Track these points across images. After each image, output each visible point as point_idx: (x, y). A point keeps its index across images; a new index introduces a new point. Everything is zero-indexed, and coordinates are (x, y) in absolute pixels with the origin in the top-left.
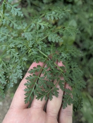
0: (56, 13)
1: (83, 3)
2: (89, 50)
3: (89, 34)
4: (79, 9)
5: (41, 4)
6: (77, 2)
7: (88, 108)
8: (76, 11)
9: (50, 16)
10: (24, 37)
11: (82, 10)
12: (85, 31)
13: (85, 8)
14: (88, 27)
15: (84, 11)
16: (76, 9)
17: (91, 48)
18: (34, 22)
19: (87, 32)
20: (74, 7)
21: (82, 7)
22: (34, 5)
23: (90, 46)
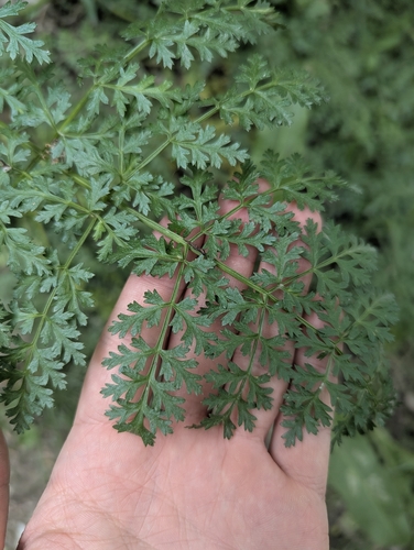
0: (202, 30)
1: (335, 10)
2: (364, 218)
3: (361, 148)
4: (315, 34)
5: (143, 10)
6: (307, 6)
7: (364, 474)
8: (302, 44)
9: (174, 48)
10: (62, 160)
11: (330, 40)
12: (344, 132)
13: (345, 30)
14: (359, 118)
15: (339, 45)
16: (306, 35)
17: (371, 209)
18: (102, 81)
19: (352, 139)
20: (293, 25)
21: (331, 27)
22: (114, 17)
23: (368, 199)
